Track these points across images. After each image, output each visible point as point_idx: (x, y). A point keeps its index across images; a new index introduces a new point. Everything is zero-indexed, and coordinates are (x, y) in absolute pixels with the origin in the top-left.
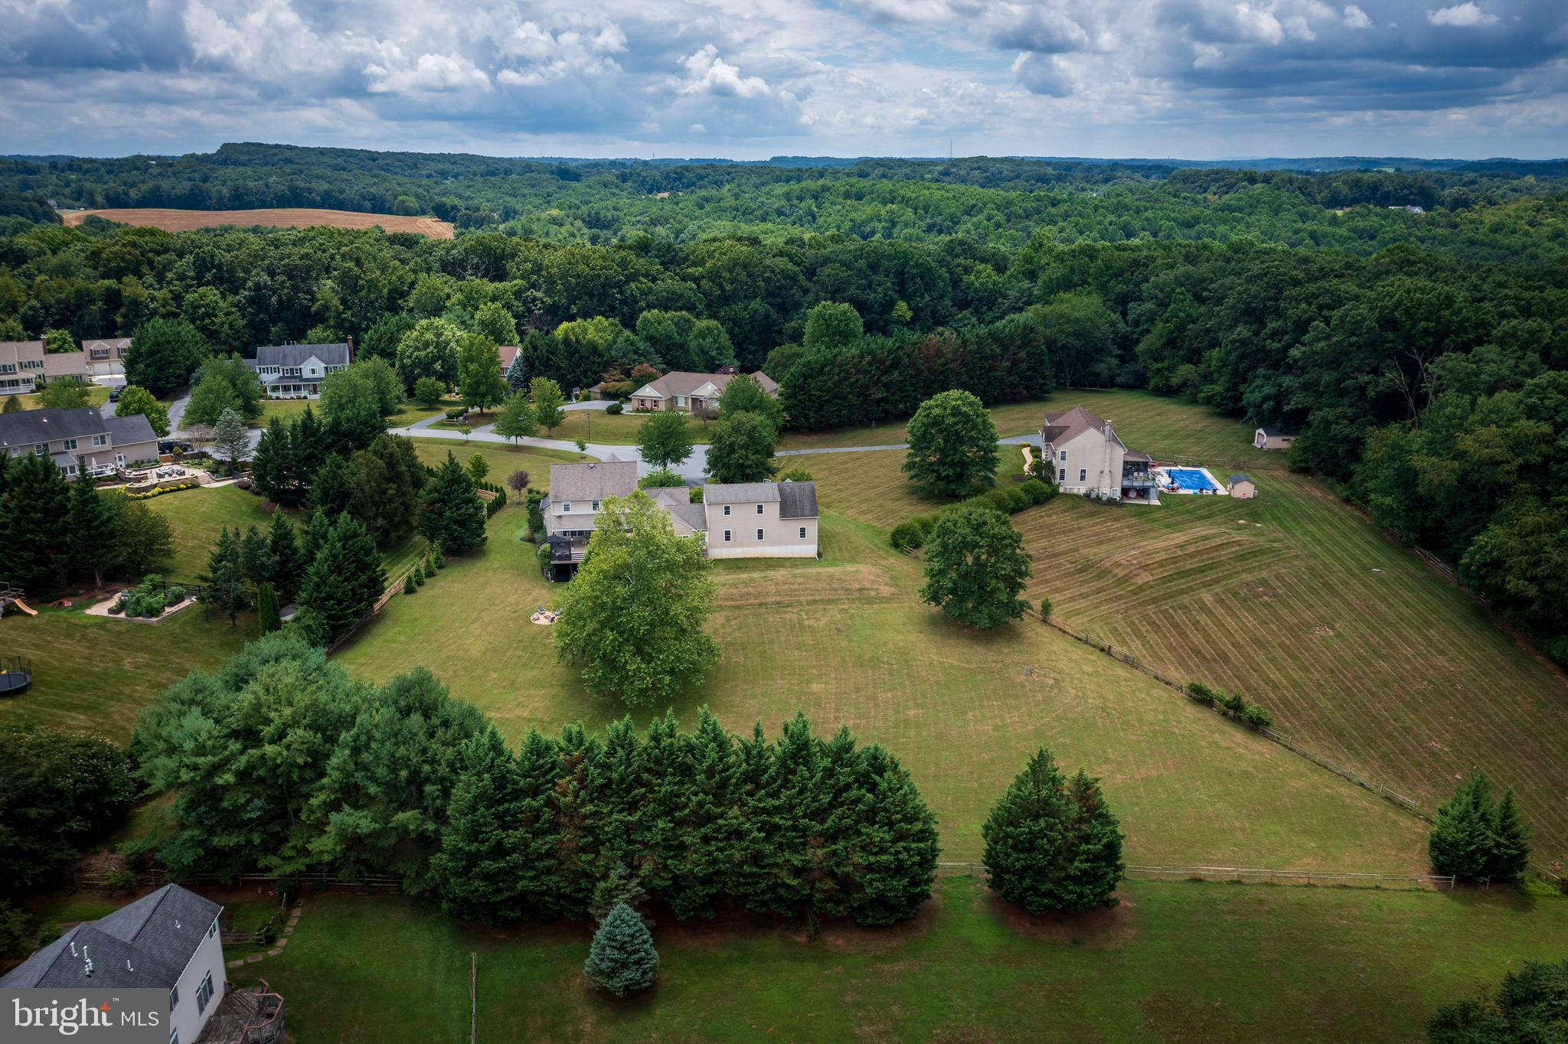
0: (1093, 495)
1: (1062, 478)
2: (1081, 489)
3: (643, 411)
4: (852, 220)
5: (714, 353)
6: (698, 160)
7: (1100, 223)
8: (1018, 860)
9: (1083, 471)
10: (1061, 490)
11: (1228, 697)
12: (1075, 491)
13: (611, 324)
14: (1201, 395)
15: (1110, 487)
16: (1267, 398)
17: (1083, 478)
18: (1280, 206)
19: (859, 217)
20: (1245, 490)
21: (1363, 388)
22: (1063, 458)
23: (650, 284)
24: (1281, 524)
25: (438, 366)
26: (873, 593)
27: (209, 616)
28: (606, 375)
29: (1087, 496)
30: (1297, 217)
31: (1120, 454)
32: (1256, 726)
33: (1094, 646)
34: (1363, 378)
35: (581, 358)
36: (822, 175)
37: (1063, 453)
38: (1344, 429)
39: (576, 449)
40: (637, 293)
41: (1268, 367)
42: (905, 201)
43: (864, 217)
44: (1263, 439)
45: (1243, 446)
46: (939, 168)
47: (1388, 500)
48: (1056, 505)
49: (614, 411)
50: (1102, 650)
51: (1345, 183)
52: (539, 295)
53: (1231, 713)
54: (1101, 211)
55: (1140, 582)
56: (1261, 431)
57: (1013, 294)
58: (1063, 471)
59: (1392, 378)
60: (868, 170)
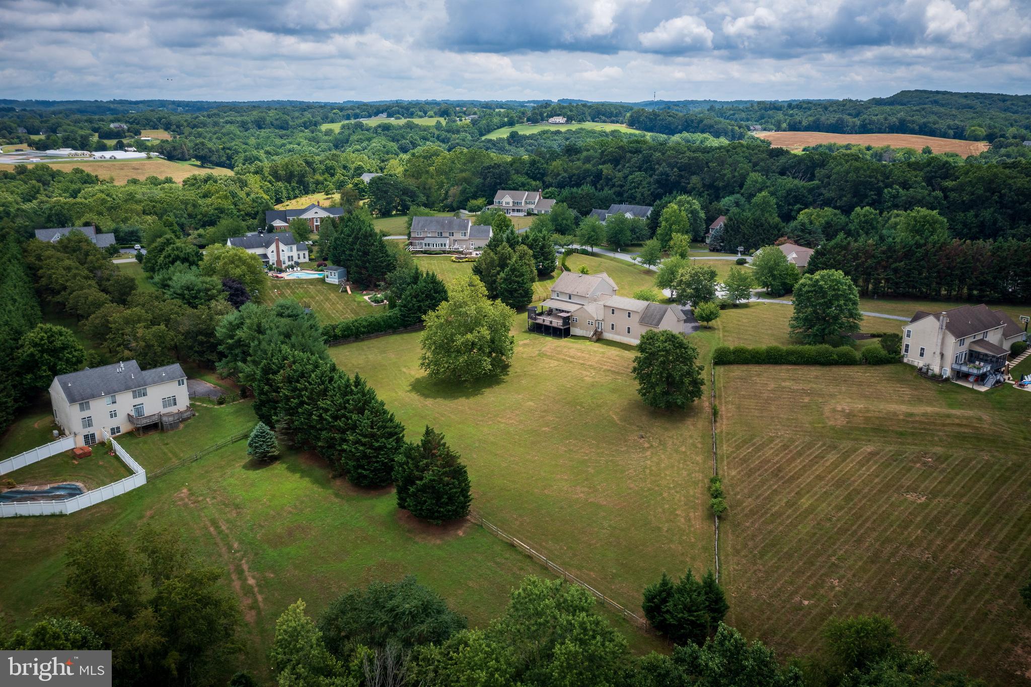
1: (907, 351)
2: (919, 363)
9: (922, 349)
10: (905, 360)
12: (916, 364)
15: (939, 367)
17: (922, 355)
22: (908, 336)
29: (924, 370)
37: (909, 332)
48: (900, 370)
49: (741, 263)
58: (907, 346)
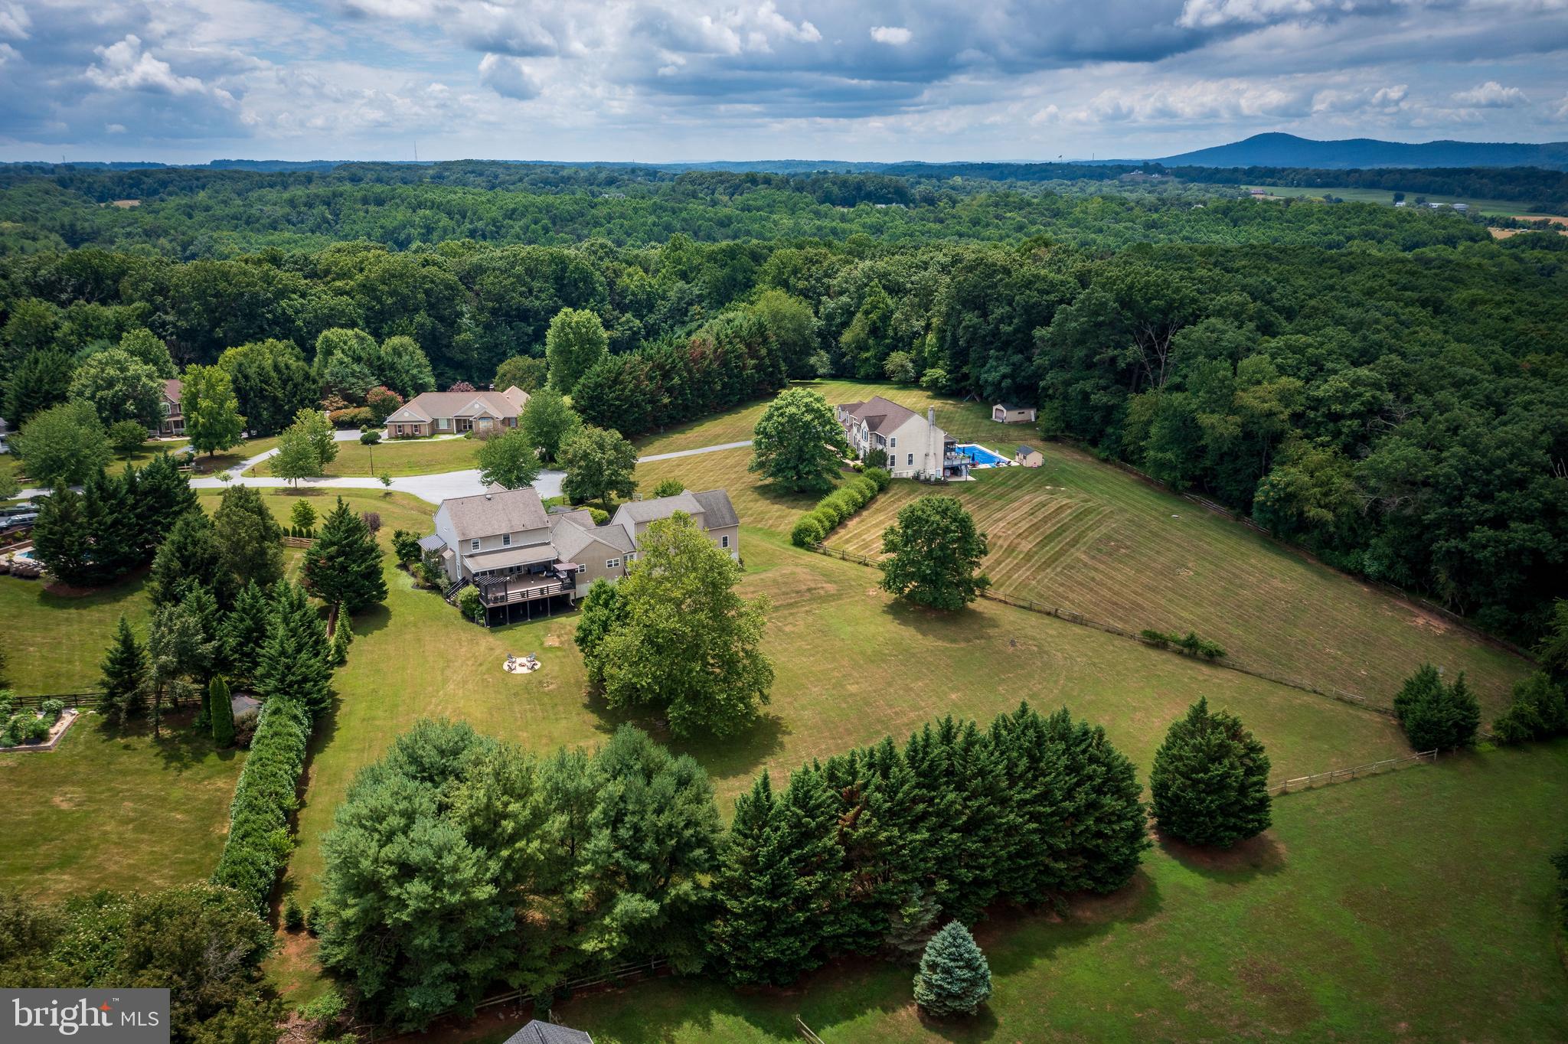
0: (922, 477)
1: (893, 464)
2: (909, 473)
3: (403, 437)
4: (382, 227)
5: (415, 371)
6: (155, 164)
7: (644, 224)
8: (1212, 802)
9: (911, 455)
10: (895, 475)
11: (1183, 637)
12: (906, 475)
13: (287, 347)
14: (924, 379)
15: (934, 469)
16: (1004, 377)
17: (910, 462)
18: (795, 205)
19: (390, 224)
20: (1035, 459)
21: (1113, 360)
22: (893, 445)
23: (301, 300)
24: (1077, 485)
25: (130, 406)
26: (822, 592)
27: (110, 728)
28: (326, 403)
29: (916, 478)
30: (812, 215)
31: (940, 436)
32: (1212, 657)
33: (1039, 612)
34: (1111, 352)
35: (296, 386)
36: (309, 180)
37: (893, 440)
38: (1099, 398)
39: (381, 485)
40: (290, 312)
41: (998, 349)
42: (433, 205)
43: (396, 223)
44: (1002, 413)
45: (987, 422)
46: (431, 172)
47: (1169, 455)
48: (895, 489)
49: (370, 441)
50: (1049, 614)
51: (834, 183)
52: (170, 318)
53: (1186, 651)
54: (641, 212)
55: (1026, 550)
56: (999, 407)
57: (672, 294)
58: (893, 457)
59: (1134, 351)
60: (360, 173)
